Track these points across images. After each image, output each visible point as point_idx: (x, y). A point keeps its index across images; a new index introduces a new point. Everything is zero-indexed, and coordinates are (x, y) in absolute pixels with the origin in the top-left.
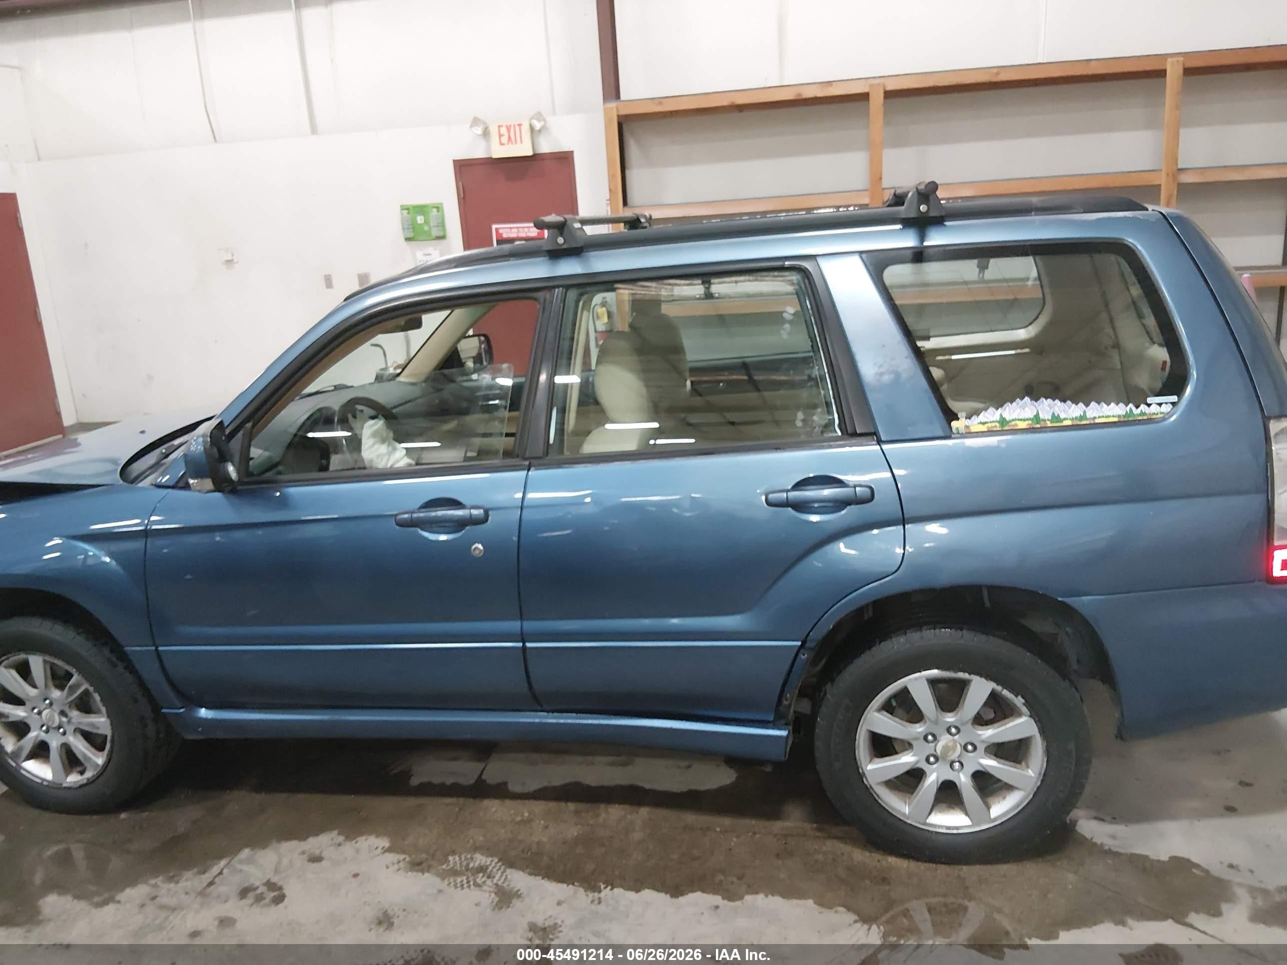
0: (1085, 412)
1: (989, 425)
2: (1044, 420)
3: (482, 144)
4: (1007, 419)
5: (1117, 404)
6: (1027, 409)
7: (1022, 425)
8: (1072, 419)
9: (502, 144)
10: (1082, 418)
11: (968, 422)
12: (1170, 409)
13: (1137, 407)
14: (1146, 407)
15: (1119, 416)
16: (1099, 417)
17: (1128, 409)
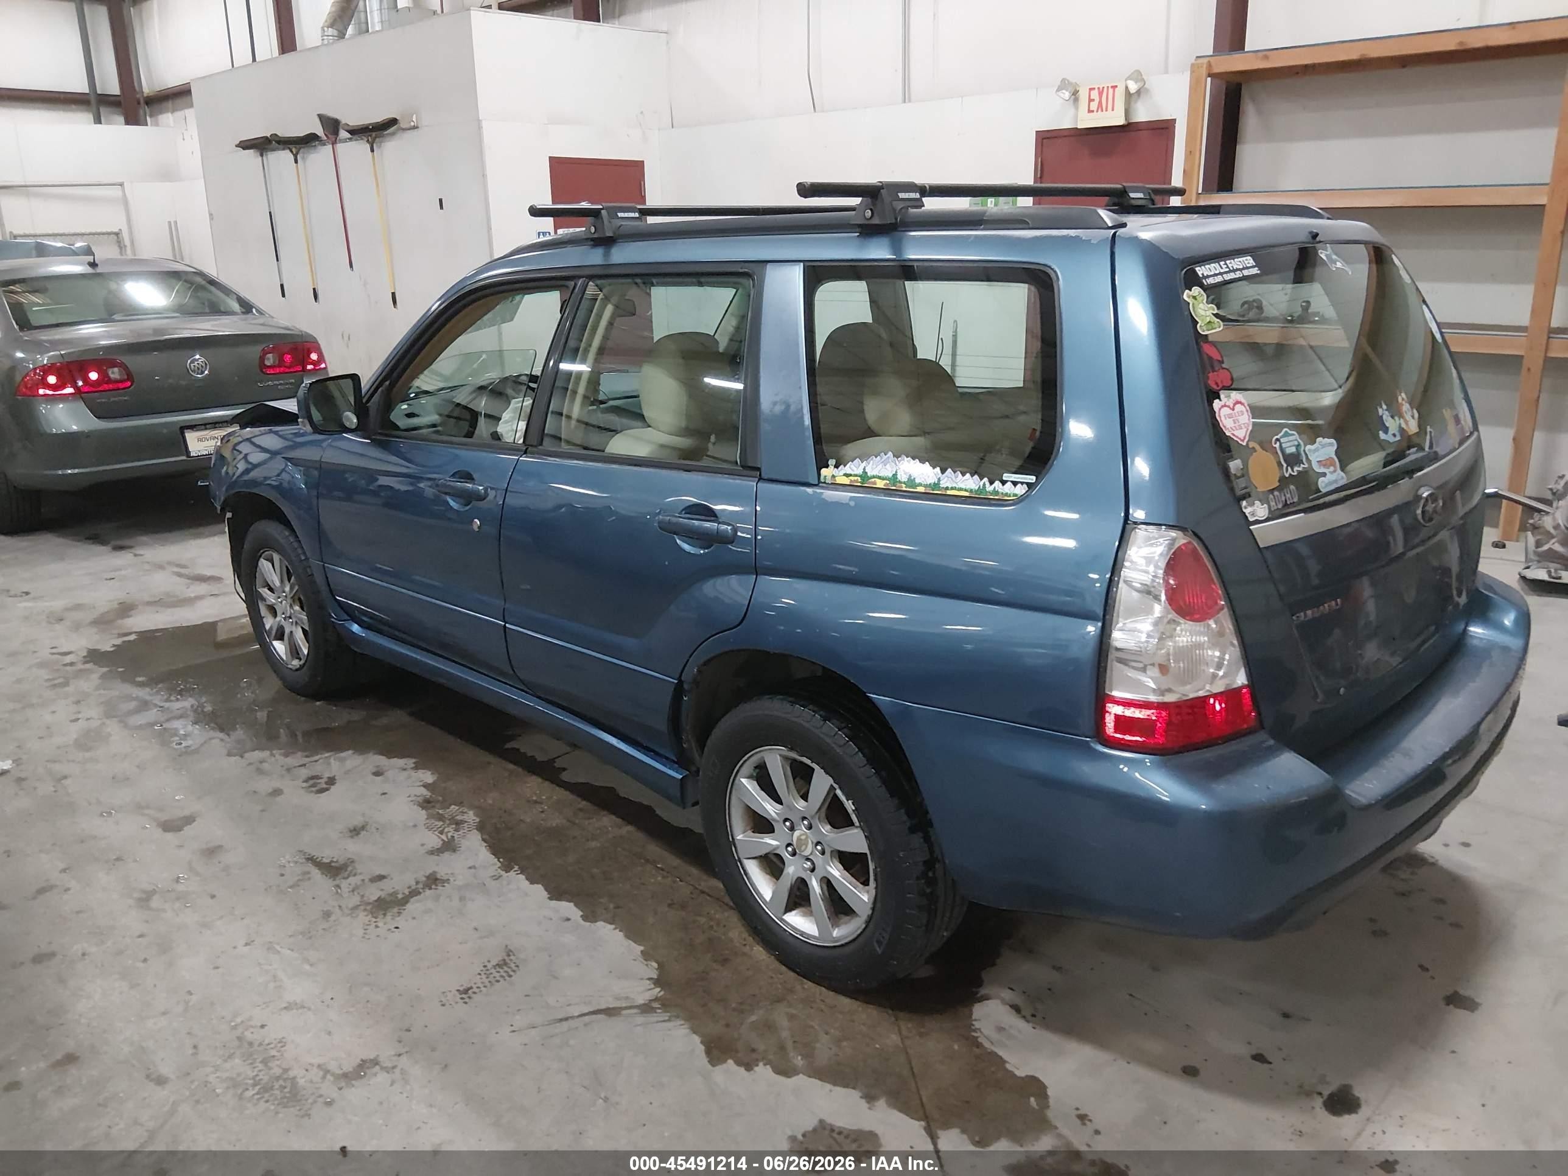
0: (939, 480)
1: (852, 478)
2: (900, 482)
3: (1072, 111)
4: (869, 474)
5: (972, 476)
6: (888, 466)
7: (880, 484)
8: (926, 486)
9: (1090, 111)
10: (936, 485)
11: (835, 472)
12: (1024, 491)
13: (991, 483)
14: (1000, 484)
15: (971, 491)
16: (952, 488)
17: (982, 483)
